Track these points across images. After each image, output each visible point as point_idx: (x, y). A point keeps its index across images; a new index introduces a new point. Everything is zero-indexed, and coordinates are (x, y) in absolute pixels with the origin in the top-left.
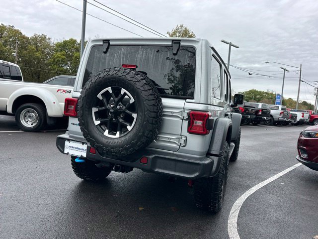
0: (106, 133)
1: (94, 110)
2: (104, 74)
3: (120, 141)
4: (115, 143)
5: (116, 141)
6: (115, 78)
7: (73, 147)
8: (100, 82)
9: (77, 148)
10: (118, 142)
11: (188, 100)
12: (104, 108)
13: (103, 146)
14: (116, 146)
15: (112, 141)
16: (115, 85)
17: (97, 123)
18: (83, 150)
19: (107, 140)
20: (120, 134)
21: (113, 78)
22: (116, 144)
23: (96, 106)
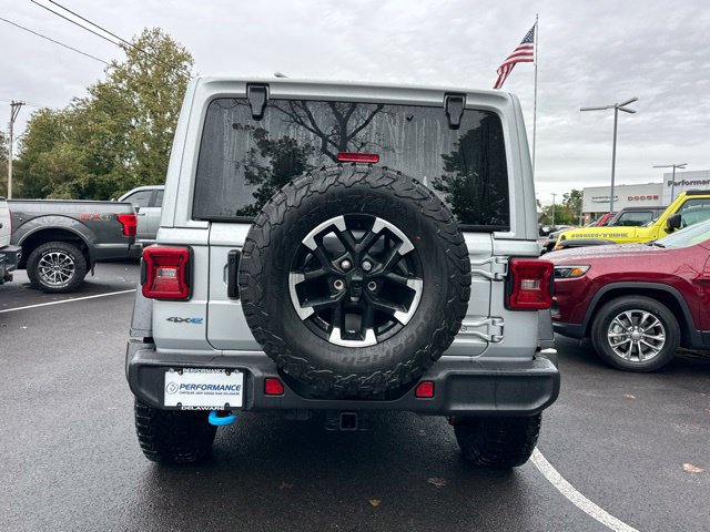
0: (335, 336)
1: (295, 279)
2: (327, 184)
3: (381, 354)
4: (368, 358)
5: (369, 353)
6: (360, 192)
7: (194, 386)
8: (316, 202)
9: (209, 387)
10: (375, 357)
11: (497, 234)
12: (321, 271)
13: (335, 373)
14: (372, 369)
15: (357, 355)
16: (358, 210)
17: (305, 312)
18: (230, 388)
19: (343, 356)
20: (377, 334)
21: (354, 192)
22: (371, 361)
23: (297, 270)
